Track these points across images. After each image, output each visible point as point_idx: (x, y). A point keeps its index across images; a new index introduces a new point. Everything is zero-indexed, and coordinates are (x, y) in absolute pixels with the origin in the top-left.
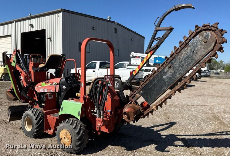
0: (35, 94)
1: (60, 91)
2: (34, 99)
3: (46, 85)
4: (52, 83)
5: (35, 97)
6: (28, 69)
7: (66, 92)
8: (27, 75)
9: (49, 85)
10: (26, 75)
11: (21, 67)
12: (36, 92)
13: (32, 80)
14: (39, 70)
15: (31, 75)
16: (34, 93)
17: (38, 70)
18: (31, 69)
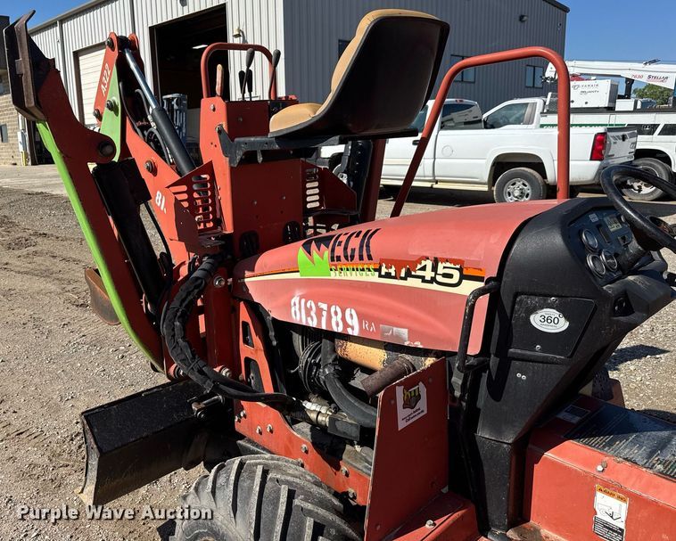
0: (245, 324)
1: (502, 351)
2: (245, 351)
3: (334, 275)
4: (399, 264)
5: (246, 342)
6: (191, 149)
7: (564, 370)
8: (190, 192)
9: (373, 277)
10: (184, 188)
11: (152, 140)
12: (255, 309)
13: (219, 222)
14: (264, 153)
15: (213, 188)
16: (244, 315)
17: (254, 153)
18: (211, 150)
